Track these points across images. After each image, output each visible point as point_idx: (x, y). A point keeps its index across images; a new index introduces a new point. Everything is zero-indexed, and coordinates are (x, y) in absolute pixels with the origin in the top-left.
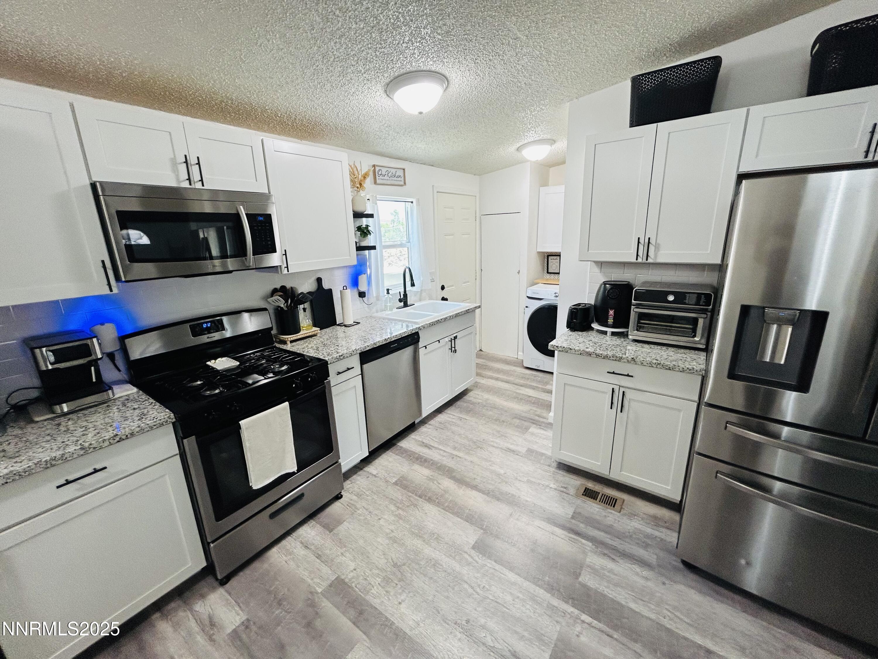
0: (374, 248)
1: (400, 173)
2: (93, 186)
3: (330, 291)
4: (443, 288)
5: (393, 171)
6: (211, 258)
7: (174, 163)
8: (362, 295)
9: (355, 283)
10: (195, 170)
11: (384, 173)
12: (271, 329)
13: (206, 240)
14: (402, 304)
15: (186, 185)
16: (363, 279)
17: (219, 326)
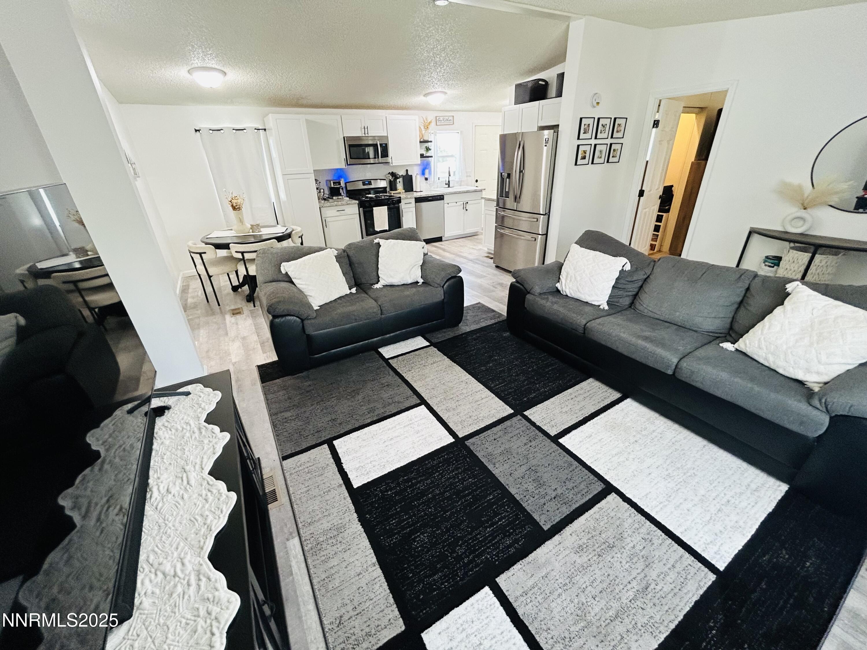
0: (431, 157)
1: (451, 118)
2: (344, 138)
3: (411, 176)
4: (477, 181)
5: (447, 118)
6: (369, 158)
7: (361, 129)
8: (426, 179)
9: (423, 173)
10: (366, 130)
11: (441, 119)
12: (386, 187)
13: (368, 152)
14: (447, 186)
15: (364, 135)
16: (427, 171)
17: (370, 183)
